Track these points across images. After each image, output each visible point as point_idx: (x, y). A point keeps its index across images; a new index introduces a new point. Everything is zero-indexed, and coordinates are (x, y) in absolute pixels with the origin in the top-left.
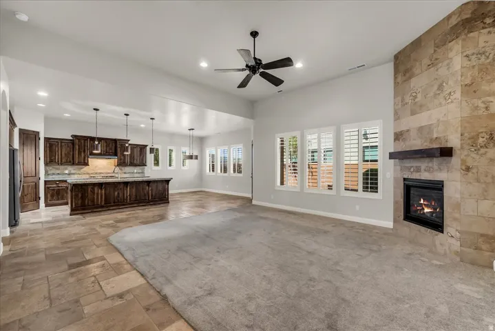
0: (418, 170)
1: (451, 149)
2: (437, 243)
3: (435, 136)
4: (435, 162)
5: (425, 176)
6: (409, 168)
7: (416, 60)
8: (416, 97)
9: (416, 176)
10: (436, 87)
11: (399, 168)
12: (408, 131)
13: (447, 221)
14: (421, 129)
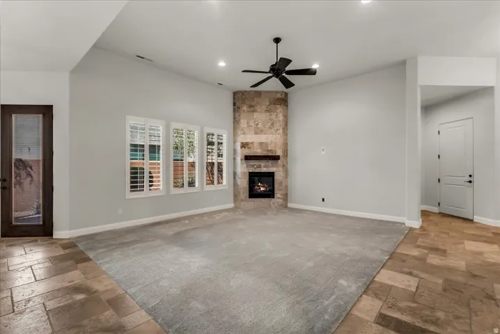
0: (260, 167)
1: (279, 156)
2: (272, 204)
3: (270, 149)
4: (270, 163)
5: (264, 170)
6: (253, 166)
7: (258, 103)
8: (257, 124)
9: (258, 170)
10: (270, 124)
11: (245, 165)
12: (252, 143)
13: (276, 191)
14: (261, 144)
